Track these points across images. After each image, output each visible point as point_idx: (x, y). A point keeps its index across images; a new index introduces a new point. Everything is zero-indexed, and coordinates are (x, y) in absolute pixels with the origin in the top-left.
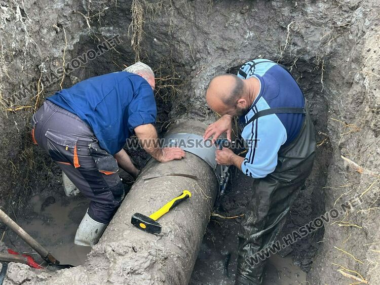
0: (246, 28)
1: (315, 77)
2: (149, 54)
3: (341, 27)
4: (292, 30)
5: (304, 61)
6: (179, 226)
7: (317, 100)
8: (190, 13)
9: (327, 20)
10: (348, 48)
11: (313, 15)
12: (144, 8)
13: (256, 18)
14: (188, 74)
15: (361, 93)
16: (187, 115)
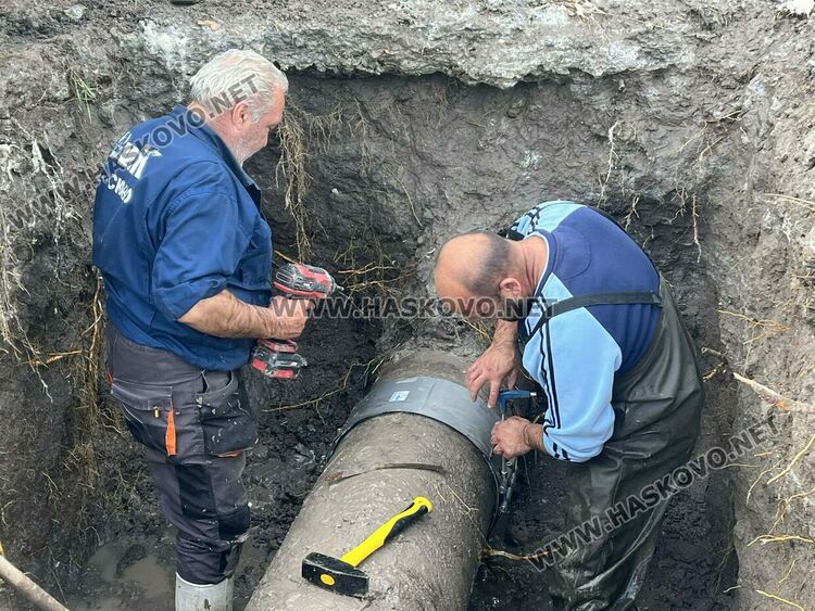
0: (522, 147)
1: (680, 233)
2: (325, 222)
3: (722, 120)
4: (618, 140)
5: (655, 203)
6: (409, 576)
7: (692, 284)
8: (402, 128)
9: (691, 110)
10: (742, 163)
11: (660, 104)
12: (305, 128)
13: (541, 123)
14: (410, 254)
15: (779, 251)
16: (415, 341)
